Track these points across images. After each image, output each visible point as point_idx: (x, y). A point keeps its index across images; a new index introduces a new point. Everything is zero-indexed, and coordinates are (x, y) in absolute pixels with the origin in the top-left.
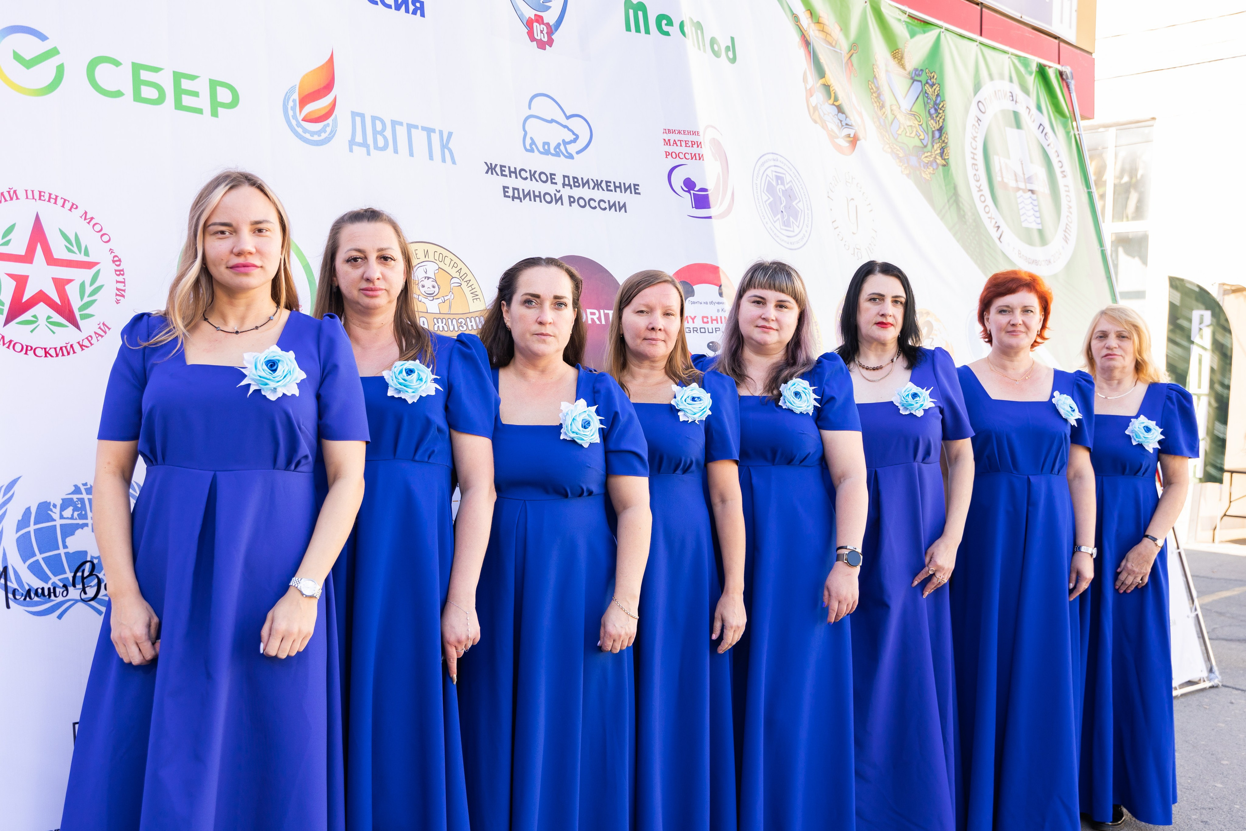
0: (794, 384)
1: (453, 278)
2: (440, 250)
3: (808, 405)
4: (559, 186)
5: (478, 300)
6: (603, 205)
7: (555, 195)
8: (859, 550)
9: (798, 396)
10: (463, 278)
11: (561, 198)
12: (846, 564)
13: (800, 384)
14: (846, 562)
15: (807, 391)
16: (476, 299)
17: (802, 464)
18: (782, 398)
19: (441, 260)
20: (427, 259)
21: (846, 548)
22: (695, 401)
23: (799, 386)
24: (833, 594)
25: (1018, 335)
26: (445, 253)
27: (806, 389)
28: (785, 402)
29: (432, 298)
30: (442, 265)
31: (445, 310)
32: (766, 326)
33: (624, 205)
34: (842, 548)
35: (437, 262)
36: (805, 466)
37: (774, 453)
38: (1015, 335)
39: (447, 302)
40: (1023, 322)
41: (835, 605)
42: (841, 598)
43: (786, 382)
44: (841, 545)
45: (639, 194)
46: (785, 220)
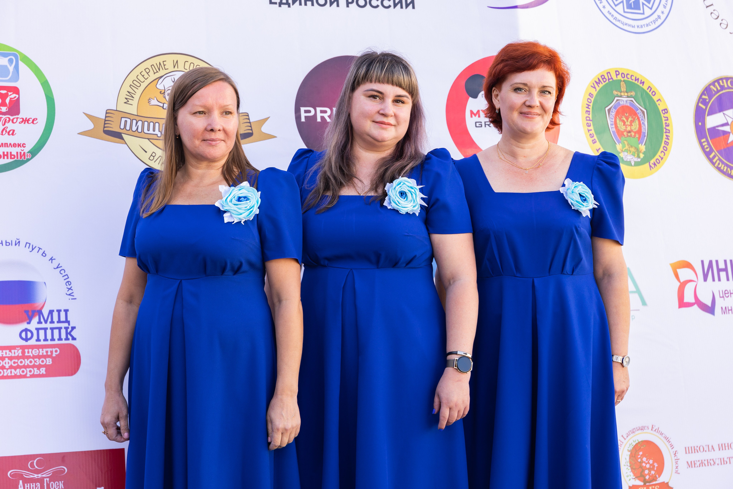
0: (400, 184)
3: (414, 205)
6: (386, 3)
8: (470, 355)
9: (404, 195)
12: (455, 370)
13: (406, 183)
14: (456, 368)
15: (413, 190)
17: (409, 266)
18: (387, 198)
20: (176, 69)
21: (456, 354)
22: (241, 201)
23: (404, 185)
24: (444, 401)
25: (533, 118)
26: (196, 61)
27: (412, 189)
28: (391, 203)
32: (385, 122)
34: (451, 353)
36: (412, 268)
37: (378, 257)
38: (530, 118)
40: (541, 103)
41: (445, 413)
42: (452, 404)
43: (391, 181)
44: (451, 351)
46: (631, 3)
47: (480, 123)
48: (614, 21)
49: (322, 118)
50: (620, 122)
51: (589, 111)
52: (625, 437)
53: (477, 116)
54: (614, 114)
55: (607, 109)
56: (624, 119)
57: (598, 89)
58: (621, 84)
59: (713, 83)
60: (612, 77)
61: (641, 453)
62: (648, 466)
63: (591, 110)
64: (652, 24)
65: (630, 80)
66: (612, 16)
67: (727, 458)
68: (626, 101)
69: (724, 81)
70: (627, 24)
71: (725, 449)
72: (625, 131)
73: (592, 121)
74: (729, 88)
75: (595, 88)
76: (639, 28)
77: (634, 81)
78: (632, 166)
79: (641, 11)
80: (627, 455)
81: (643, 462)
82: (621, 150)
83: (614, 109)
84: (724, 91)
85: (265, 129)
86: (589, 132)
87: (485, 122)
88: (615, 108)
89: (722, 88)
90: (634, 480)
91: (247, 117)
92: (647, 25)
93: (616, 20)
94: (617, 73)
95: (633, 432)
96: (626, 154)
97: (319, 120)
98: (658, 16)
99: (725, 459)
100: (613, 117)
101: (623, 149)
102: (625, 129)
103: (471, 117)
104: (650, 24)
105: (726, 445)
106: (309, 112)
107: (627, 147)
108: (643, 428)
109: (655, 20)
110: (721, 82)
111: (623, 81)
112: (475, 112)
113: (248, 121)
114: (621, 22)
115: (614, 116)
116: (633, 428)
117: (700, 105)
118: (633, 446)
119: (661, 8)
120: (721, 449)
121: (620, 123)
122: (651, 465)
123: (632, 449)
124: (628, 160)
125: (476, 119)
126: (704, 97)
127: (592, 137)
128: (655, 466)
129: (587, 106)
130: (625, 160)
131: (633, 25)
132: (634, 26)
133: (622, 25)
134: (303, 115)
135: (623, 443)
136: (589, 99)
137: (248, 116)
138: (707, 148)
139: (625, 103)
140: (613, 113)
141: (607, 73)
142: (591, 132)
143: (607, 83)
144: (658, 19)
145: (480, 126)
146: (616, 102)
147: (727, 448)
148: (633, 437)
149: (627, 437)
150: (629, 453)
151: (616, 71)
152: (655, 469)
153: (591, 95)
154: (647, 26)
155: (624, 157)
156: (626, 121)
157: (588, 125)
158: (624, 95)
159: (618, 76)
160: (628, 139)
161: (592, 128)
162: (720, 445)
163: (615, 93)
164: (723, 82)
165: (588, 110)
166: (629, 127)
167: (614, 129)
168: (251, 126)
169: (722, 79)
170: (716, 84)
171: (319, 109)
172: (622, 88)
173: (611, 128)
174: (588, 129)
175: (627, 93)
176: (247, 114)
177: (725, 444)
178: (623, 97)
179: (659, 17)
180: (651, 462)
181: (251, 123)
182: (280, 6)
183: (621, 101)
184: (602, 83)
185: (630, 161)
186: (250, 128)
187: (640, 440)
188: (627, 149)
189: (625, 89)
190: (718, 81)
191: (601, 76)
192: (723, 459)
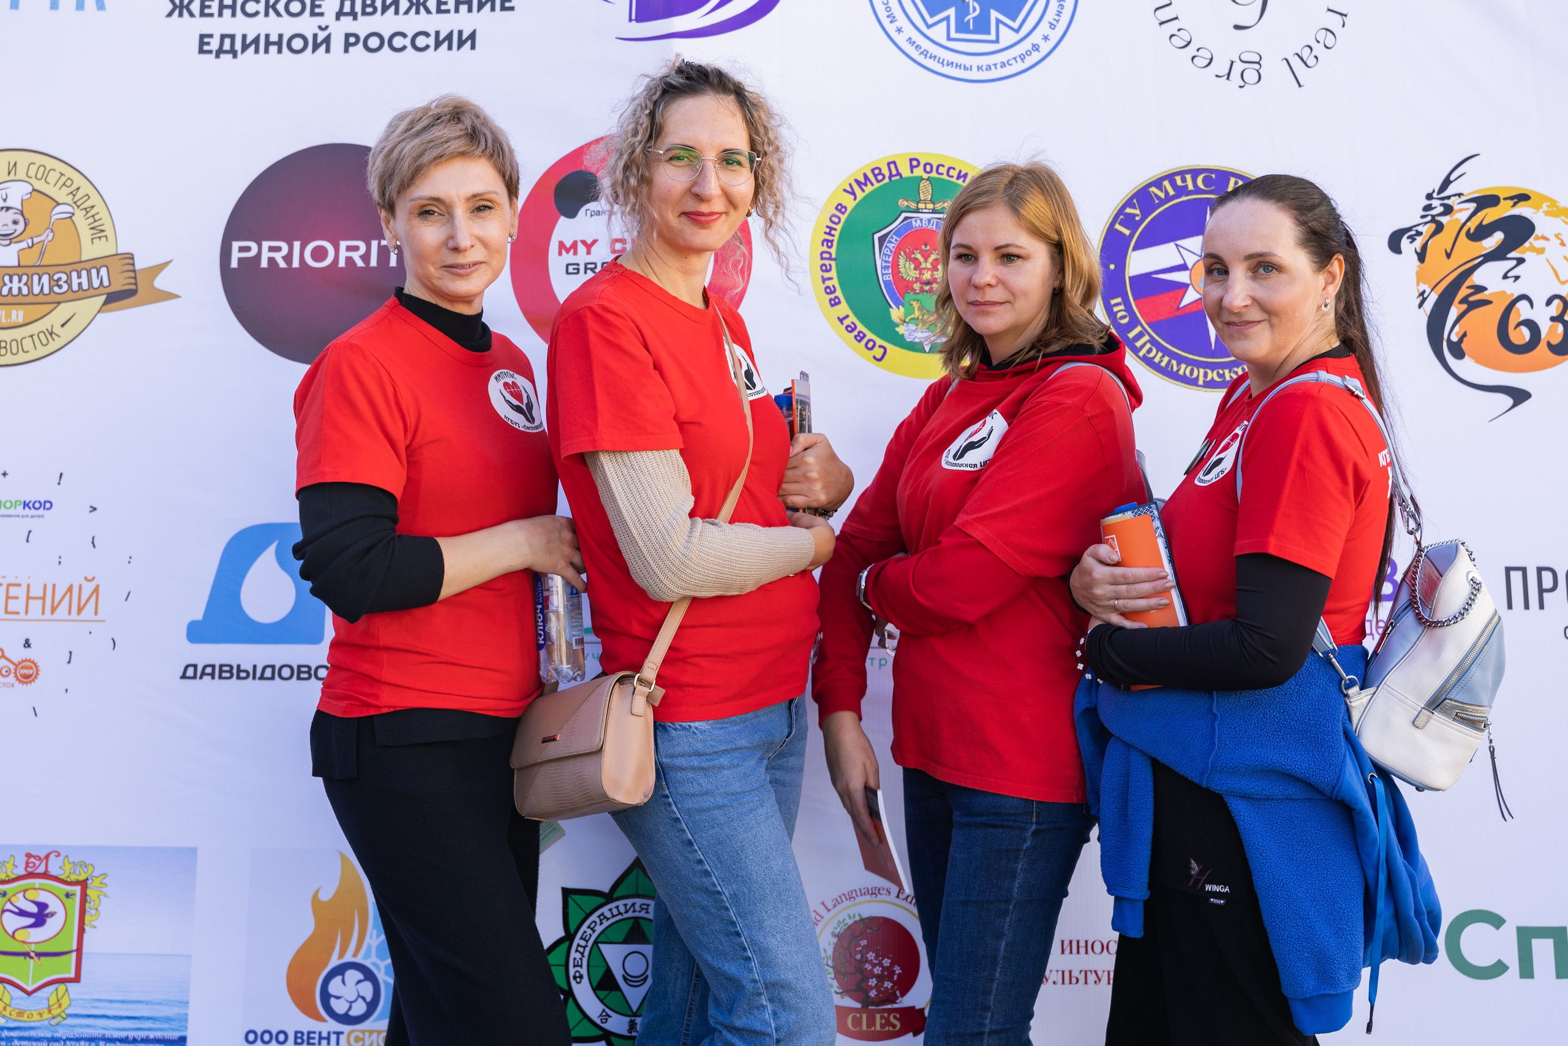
1: (58, 204)
2: (40, 159)
4: (329, 19)
5: (104, 239)
6: (421, 42)
7: (315, 36)
10: (78, 203)
11: (327, 40)
16: (100, 238)
19: (39, 176)
20: (12, 177)
26: (50, 163)
29: (8, 242)
30: (40, 185)
31: (31, 258)
33: (472, 36)
35: (33, 181)
39: (37, 248)
45: (512, 9)
46: (969, 20)
47: (576, 267)
48: (921, 59)
49: (271, 261)
50: (908, 263)
51: (832, 241)
52: (830, 906)
53: (572, 251)
54: (893, 247)
55: (876, 236)
56: (919, 256)
57: (860, 195)
58: (921, 185)
59: (1158, 183)
60: (900, 171)
61: (864, 942)
62: (877, 970)
63: (836, 239)
64: (1016, 62)
65: (945, 177)
66: (918, 47)
67: (1081, 971)
68: (929, 221)
69: (1188, 177)
70: (952, 63)
71: (1078, 952)
72: (916, 282)
73: (835, 259)
74: (1198, 190)
75: (853, 193)
76: (982, 70)
77: (954, 180)
78: (925, 352)
79: (993, 37)
80: (829, 944)
81: (867, 961)
82: (901, 320)
83: (895, 237)
84: (1184, 198)
85: (161, 282)
86: (824, 283)
87: (586, 265)
88: (898, 233)
89: (1181, 191)
90: (839, 996)
91: (131, 261)
92: (1003, 65)
93: (926, 56)
94: (914, 163)
95: (850, 898)
96: (912, 327)
97: (264, 264)
98: (1034, 46)
99: (1075, 974)
100: (891, 252)
101: (906, 317)
102: (918, 276)
103: (560, 254)
104: (1010, 62)
105: (1082, 944)
106: (248, 249)
107: (917, 314)
108: (877, 892)
109: (1024, 53)
110: (1178, 179)
111: (927, 180)
112: (568, 245)
113: (131, 268)
114: (937, 59)
115: (893, 250)
116: (851, 889)
117: (1118, 227)
118: (846, 927)
119: (1043, 29)
120: (1067, 951)
121: (907, 265)
122: (884, 969)
123: (844, 932)
124: (917, 340)
125: (569, 258)
126: (1128, 210)
127: (832, 292)
128: (895, 971)
129: (828, 230)
130: (908, 340)
131: (968, 66)
132: (971, 66)
133: (941, 65)
134: (236, 255)
135: (822, 917)
136: (834, 216)
137: (133, 258)
138: (1123, 317)
139: (925, 225)
140: (891, 245)
141: (889, 164)
142: (828, 283)
143: (885, 184)
144: (1032, 52)
145: (576, 271)
146: (902, 222)
147: (1082, 950)
148: (849, 907)
149: (835, 906)
150: (835, 940)
151: (911, 160)
152: (895, 977)
153: (840, 208)
154: (1001, 67)
155: (906, 334)
156: (922, 259)
157: (824, 268)
158: (926, 208)
159: (915, 170)
160: (920, 297)
161: (833, 273)
162: (1066, 944)
163: (903, 203)
164: (1184, 180)
165: (830, 238)
166: (930, 272)
167: (890, 278)
168: (135, 278)
169: (1182, 173)
170: (1166, 183)
171: (266, 245)
172: (921, 194)
173: (883, 275)
174: (822, 276)
175: (934, 203)
176: (131, 256)
177: (1078, 942)
178: (922, 212)
179: (1036, 48)
180: (887, 962)
181: (137, 272)
182: (217, 56)
183: (916, 221)
184: (872, 185)
185: (921, 343)
186: (133, 281)
187: (865, 916)
188: (918, 318)
189: (930, 196)
190: (1171, 177)
191: (873, 171)
192: (1070, 972)
